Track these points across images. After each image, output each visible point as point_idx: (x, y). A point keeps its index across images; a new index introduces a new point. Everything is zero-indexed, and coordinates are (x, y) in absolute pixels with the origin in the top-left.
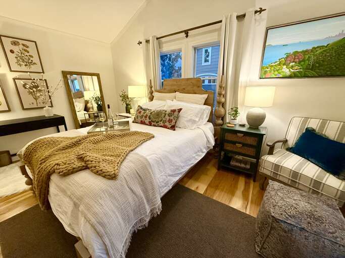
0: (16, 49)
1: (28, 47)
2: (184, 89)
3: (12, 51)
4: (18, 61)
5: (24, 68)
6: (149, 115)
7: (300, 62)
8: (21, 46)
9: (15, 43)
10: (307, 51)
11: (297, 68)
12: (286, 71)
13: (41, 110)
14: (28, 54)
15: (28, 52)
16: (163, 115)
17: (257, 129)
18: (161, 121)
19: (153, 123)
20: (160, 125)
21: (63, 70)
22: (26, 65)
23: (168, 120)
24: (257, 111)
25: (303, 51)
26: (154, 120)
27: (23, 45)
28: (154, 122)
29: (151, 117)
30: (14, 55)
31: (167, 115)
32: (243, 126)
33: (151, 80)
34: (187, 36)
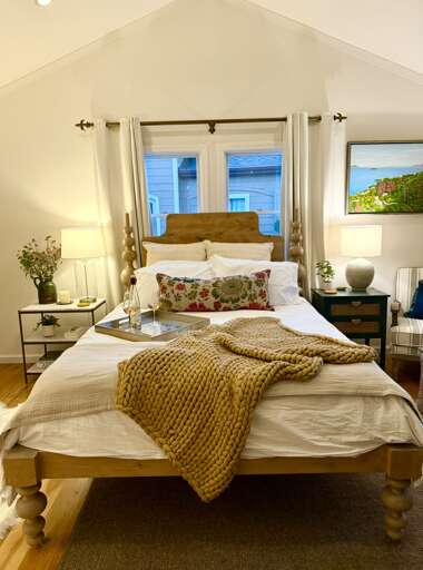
6: (211, 289)
7: (393, 192)
10: (397, 179)
11: (390, 201)
12: (379, 204)
18: (244, 298)
19: (224, 305)
20: (242, 305)
23: (258, 292)
25: (394, 180)
28: (227, 302)
29: (219, 292)
32: (343, 290)
33: (127, 215)
34: (212, 131)
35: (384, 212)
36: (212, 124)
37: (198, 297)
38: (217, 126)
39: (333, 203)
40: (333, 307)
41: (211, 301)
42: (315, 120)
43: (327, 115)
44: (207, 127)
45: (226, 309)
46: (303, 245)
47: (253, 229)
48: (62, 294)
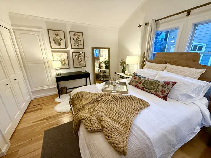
0: (75, 37)
1: (79, 36)
2: (176, 61)
3: (73, 39)
4: (75, 43)
5: (77, 47)
6: (143, 82)
9: (75, 35)
13: (81, 68)
14: (79, 40)
15: (79, 39)
16: (157, 85)
19: (145, 89)
20: (153, 92)
21: (93, 47)
22: (78, 45)
23: (160, 90)
26: (147, 87)
27: (78, 35)
28: (147, 88)
29: (145, 84)
30: (74, 41)
31: (160, 86)
36: (188, 12)
37: (138, 83)
38: (192, 11)
41: (141, 86)
45: (146, 91)
48: (126, 72)
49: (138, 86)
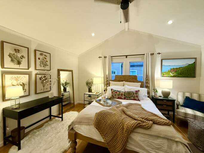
0: (41, 57)
1: (46, 56)
2: (128, 80)
3: (39, 59)
4: (41, 64)
5: (42, 68)
6: (124, 94)
7: (176, 72)
8: (44, 56)
9: (41, 54)
10: (177, 68)
11: (175, 74)
12: (171, 74)
14: (45, 60)
15: (46, 59)
16: (132, 94)
17: (167, 98)
18: (132, 97)
19: (126, 98)
20: (132, 99)
21: (59, 69)
22: (43, 66)
23: (136, 96)
24: (167, 90)
25: (176, 68)
26: (127, 96)
27: (45, 55)
30: (39, 61)
31: (135, 94)
32: (161, 97)
33: (107, 75)
34: (126, 57)
35: (173, 77)
36: (126, 56)
37: (120, 95)
38: (128, 57)
39: (158, 74)
40: (158, 101)
41: (123, 97)
42: (152, 54)
43: (156, 53)
44: (125, 57)
45: (127, 99)
46: (149, 84)
47: (136, 79)
48: (93, 91)
49: (121, 97)
